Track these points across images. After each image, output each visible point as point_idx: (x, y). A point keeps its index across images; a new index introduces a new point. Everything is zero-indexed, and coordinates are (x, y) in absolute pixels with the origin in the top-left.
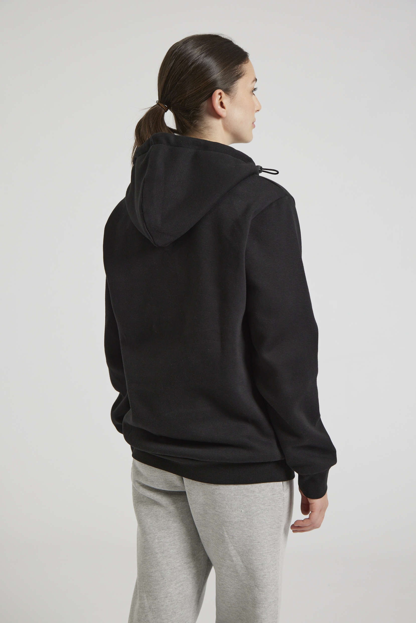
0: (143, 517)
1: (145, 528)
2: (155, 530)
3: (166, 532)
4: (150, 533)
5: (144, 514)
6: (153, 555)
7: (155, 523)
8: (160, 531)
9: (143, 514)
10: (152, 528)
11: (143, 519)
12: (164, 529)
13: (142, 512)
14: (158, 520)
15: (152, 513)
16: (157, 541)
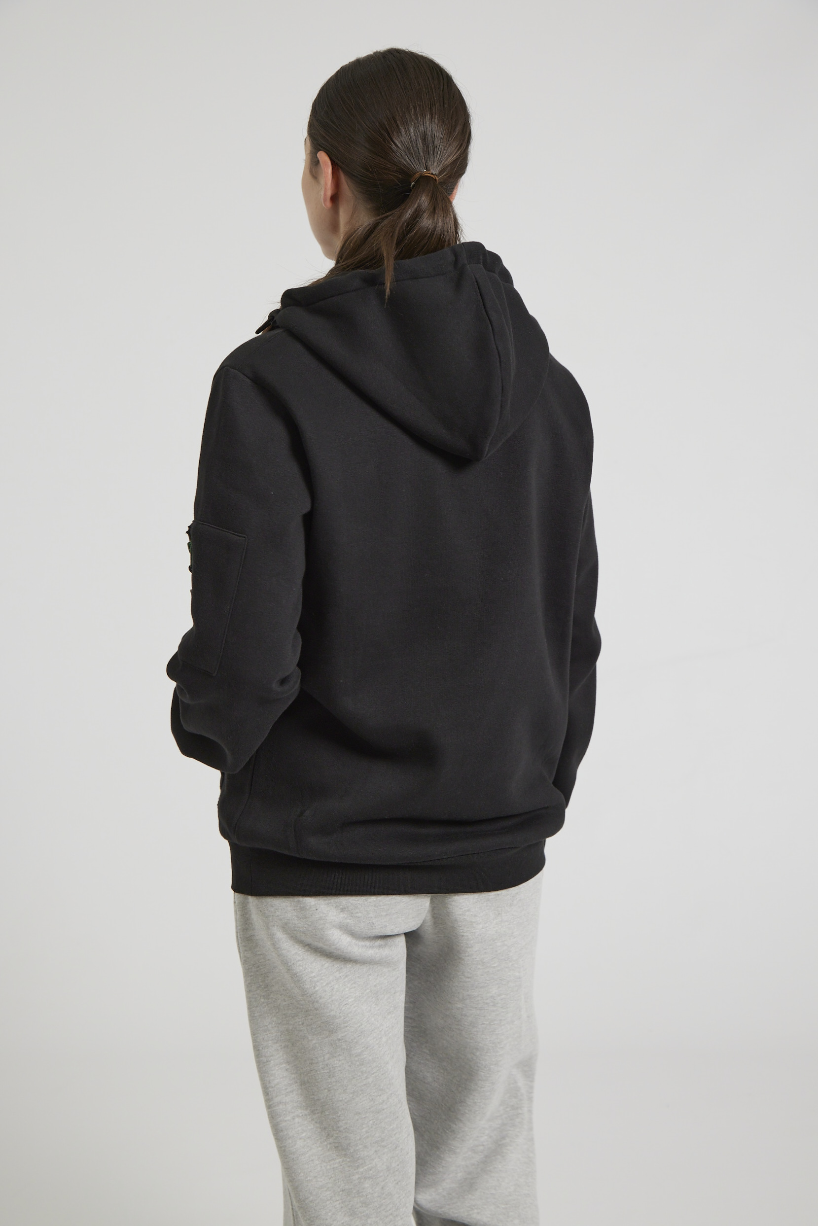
0: (353, 1006)
1: (362, 1025)
2: (378, 1021)
3: (393, 1016)
4: (373, 1031)
5: (353, 999)
6: (381, 1070)
7: (375, 1008)
8: (385, 1018)
9: (350, 1000)
10: (373, 1019)
11: (354, 1009)
12: (390, 1013)
13: (347, 998)
14: (378, 999)
15: (367, 991)
16: (384, 1039)
